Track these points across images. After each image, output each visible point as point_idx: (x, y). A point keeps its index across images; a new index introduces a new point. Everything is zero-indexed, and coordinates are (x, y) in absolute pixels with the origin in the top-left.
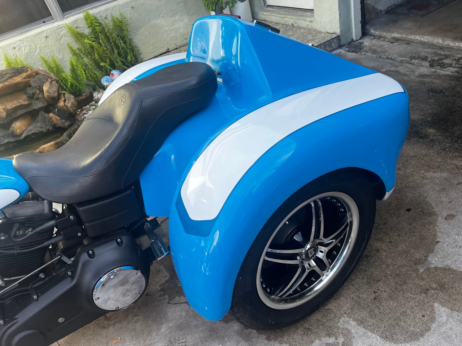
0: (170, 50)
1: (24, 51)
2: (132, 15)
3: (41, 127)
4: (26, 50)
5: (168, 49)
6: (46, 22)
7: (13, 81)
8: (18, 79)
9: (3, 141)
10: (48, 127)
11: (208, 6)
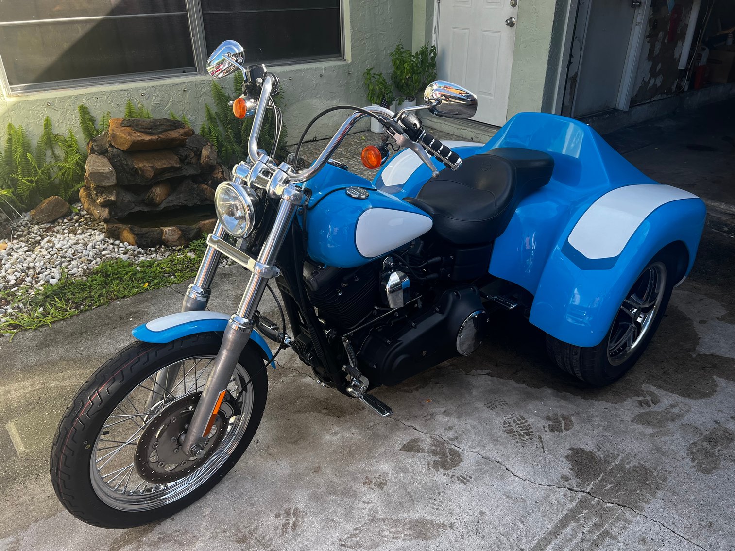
0: (317, 139)
1: (154, 101)
2: (287, 88)
3: (185, 199)
4: (155, 100)
5: (316, 138)
6: (187, 72)
7: (169, 135)
8: (175, 134)
9: (133, 208)
10: (196, 201)
11: (371, 97)
